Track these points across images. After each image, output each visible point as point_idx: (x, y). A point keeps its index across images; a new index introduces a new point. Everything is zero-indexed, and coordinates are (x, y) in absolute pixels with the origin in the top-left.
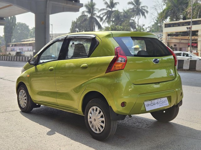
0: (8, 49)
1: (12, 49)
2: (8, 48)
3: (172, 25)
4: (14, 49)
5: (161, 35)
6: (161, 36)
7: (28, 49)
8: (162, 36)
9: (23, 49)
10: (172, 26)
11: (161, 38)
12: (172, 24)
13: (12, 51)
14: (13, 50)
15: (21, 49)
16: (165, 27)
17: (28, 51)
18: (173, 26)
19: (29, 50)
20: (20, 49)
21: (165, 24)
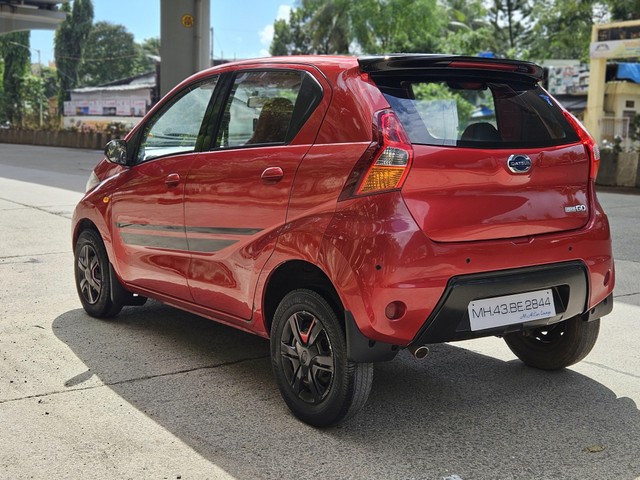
0: (66, 110)
1: (80, 108)
2: (66, 103)
3: (625, 33)
4: (86, 109)
5: (584, 68)
6: (581, 72)
7: (133, 109)
8: (588, 70)
9: (115, 109)
10: (622, 36)
11: (582, 79)
12: (624, 28)
13: (79, 114)
14: (82, 111)
15: (110, 109)
16: (600, 39)
17: (131, 116)
18: (628, 37)
19: (137, 113)
20: (104, 109)
21: (600, 31)
